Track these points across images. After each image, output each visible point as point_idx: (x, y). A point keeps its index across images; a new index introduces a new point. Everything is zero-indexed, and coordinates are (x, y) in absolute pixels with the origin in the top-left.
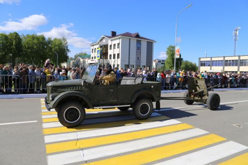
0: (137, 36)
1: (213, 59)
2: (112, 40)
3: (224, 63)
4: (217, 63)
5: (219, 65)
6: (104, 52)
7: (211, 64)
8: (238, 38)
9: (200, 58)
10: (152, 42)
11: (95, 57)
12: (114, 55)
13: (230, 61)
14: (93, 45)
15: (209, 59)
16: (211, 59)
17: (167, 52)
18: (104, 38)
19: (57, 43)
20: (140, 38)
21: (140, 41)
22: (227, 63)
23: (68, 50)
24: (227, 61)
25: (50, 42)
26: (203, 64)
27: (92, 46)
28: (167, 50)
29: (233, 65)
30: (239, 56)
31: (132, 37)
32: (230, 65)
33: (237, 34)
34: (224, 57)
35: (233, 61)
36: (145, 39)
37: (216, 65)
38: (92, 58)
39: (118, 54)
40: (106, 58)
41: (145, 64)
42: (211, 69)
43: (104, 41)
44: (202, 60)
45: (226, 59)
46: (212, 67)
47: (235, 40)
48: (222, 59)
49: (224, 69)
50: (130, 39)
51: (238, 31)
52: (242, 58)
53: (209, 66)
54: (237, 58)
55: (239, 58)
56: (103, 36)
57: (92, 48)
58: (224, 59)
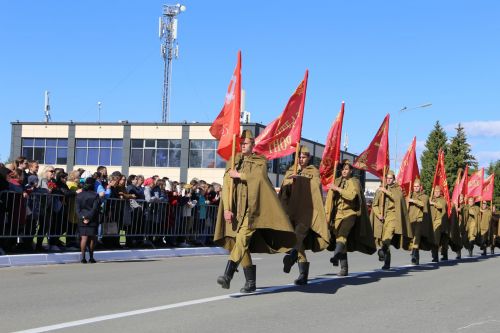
1: (81, 132)
3: (125, 151)
4: (98, 152)
7: (71, 153)
8: (176, 50)
9: (17, 125)
13: (150, 143)
15: (62, 132)
16: (72, 131)
22: (137, 154)
24: (138, 143)
26: (33, 153)
29: (161, 163)
30: (186, 126)
32: (149, 163)
33: (175, 35)
34: (127, 125)
35: (163, 142)
37: (93, 161)
44: (27, 132)
45: (137, 133)
47: (167, 58)
48: (117, 132)
51: (175, 21)
52: (194, 134)
53: (63, 160)
54: (174, 133)
55: (186, 133)
58: (127, 132)
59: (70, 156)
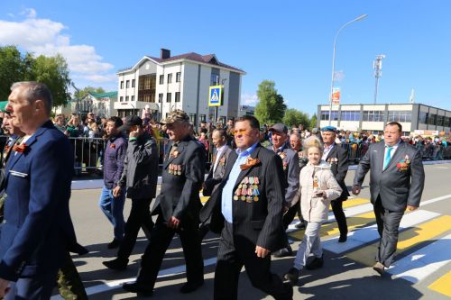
0: (213, 61)
1: (343, 108)
2: (164, 66)
3: (361, 115)
4: (350, 116)
5: (353, 119)
6: (148, 87)
7: (339, 116)
8: (380, 74)
9: (320, 106)
10: (239, 74)
11: (127, 98)
12: (169, 95)
13: (371, 112)
14: (124, 74)
15: (337, 108)
16: (340, 108)
17: (259, 92)
18: (147, 60)
19: (47, 66)
20: (217, 64)
21: (219, 70)
22: (366, 116)
23: (68, 81)
24: (366, 112)
25: (29, 62)
26: (325, 117)
27: (120, 75)
28: (258, 89)
29: (376, 120)
30: (387, 105)
31: (203, 61)
32: (371, 120)
33: (380, 68)
34: (362, 105)
35: (377, 112)
36: (226, 66)
37: (348, 120)
38: (121, 98)
39: (178, 94)
40: (152, 100)
41: (226, 115)
42: (339, 126)
43: (147, 66)
44: (323, 108)
45: (366, 108)
46: (342, 122)
47: (377, 77)
48: (358, 108)
49: (360, 126)
50: (200, 66)
51: (381, 62)
52: (391, 108)
53: (336, 119)
54: (382, 108)
55: (386, 108)
56: (145, 57)
57: (121, 79)
58: (362, 108)
59: (339, 117)
